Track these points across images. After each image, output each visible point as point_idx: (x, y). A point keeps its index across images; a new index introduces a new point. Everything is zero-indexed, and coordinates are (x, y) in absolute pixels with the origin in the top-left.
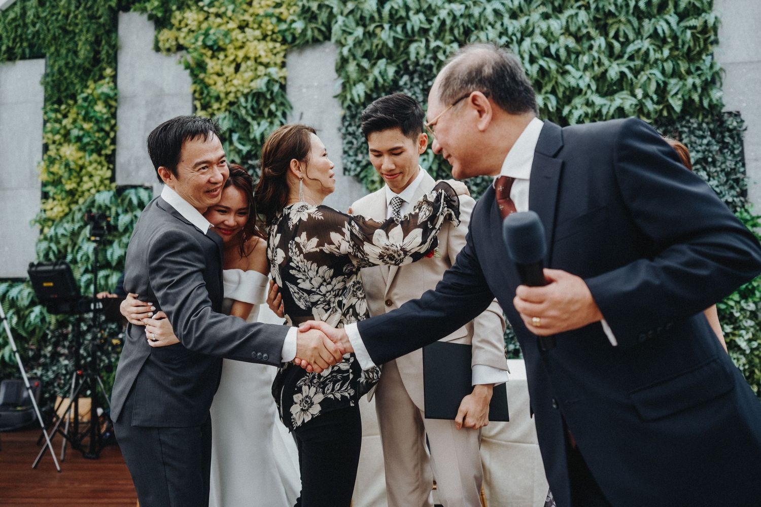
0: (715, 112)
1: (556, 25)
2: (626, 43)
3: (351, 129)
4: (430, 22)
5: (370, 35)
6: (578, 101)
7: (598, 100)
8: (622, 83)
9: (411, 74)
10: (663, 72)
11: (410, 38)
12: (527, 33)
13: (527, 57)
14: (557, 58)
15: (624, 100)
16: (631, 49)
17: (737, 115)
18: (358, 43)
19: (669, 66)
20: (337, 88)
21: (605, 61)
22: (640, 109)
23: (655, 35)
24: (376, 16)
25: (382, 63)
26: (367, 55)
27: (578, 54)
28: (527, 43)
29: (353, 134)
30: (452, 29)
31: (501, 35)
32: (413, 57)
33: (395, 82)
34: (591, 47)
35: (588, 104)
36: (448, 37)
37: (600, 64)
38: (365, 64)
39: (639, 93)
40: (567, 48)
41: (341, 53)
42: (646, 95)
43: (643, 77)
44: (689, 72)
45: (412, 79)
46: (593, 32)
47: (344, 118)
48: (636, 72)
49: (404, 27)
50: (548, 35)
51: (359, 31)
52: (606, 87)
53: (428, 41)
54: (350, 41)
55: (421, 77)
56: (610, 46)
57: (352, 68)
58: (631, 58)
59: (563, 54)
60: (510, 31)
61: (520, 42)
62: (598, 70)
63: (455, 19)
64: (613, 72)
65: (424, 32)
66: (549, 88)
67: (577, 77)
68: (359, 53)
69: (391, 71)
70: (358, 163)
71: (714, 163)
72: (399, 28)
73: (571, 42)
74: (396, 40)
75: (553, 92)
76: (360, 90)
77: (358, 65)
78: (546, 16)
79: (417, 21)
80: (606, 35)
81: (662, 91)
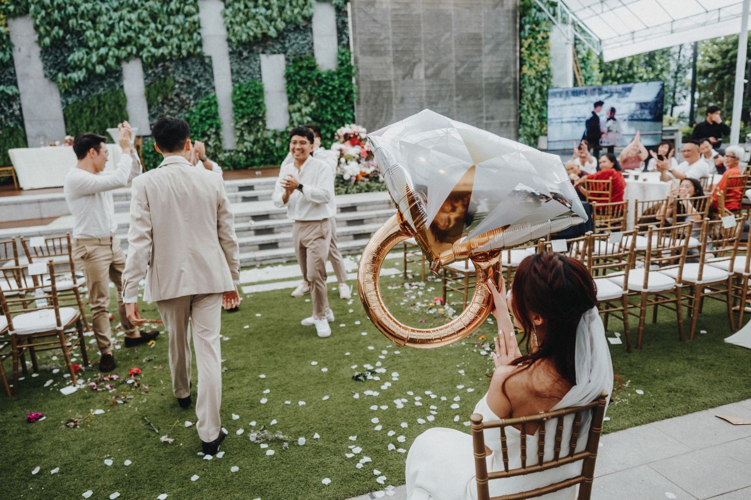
0: (201, 57)
1: (134, 16)
2: (164, 26)
3: (46, 57)
4: (77, 10)
5: (48, 14)
6: (145, 50)
7: (153, 50)
8: (162, 44)
9: (72, 34)
10: (179, 40)
11: (69, 17)
12: (121, 19)
13: (122, 31)
14: (135, 30)
15: (164, 50)
16: (166, 29)
17: (210, 57)
18: (43, 18)
19: (181, 37)
20: (36, 37)
21: (155, 33)
22: (170, 53)
23: (174, 24)
24: (50, 5)
25: (56, 28)
26: (49, 24)
27: (144, 30)
28: (122, 23)
29: (47, 60)
30: (88, 15)
31: (110, 19)
32: (71, 26)
33: (64, 37)
34: (148, 27)
35: (149, 51)
36: (86, 19)
37: (153, 34)
38: (48, 28)
39: (170, 47)
40: (139, 27)
41: (35, 22)
42: (172, 49)
43: (172, 41)
44: (189, 40)
45: (72, 36)
46: (149, 20)
47: (41, 52)
48: (169, 38)
49: (65, 12)
50: (130, 21)
51: (43, 13)
52: (157, 45)
53: (77, 21)
54: (39, 17)
55: (76, 35)
56: (157, 28)
57: (42, 29)
58: (167, 32)
59: (137, 30)
60: (114, 17)
61: (119, 22)
62: (152, 37)
63: (88, 11)
64: (159, 38)
65: (75, 15)
66: (133, 43)
67: (144, 40)
68: (44, 23)
69: (61, 33)
70: (51, 73)
71: (201, 76)
72: (63, 12)
73: (141, 25)
74: (62, 18)
75: (135, 45)
76: (47, 40)
77: (45, 29)
78: (129, 12)
79: (71, 9)
80: (155, 22)
81: (179, 47)
